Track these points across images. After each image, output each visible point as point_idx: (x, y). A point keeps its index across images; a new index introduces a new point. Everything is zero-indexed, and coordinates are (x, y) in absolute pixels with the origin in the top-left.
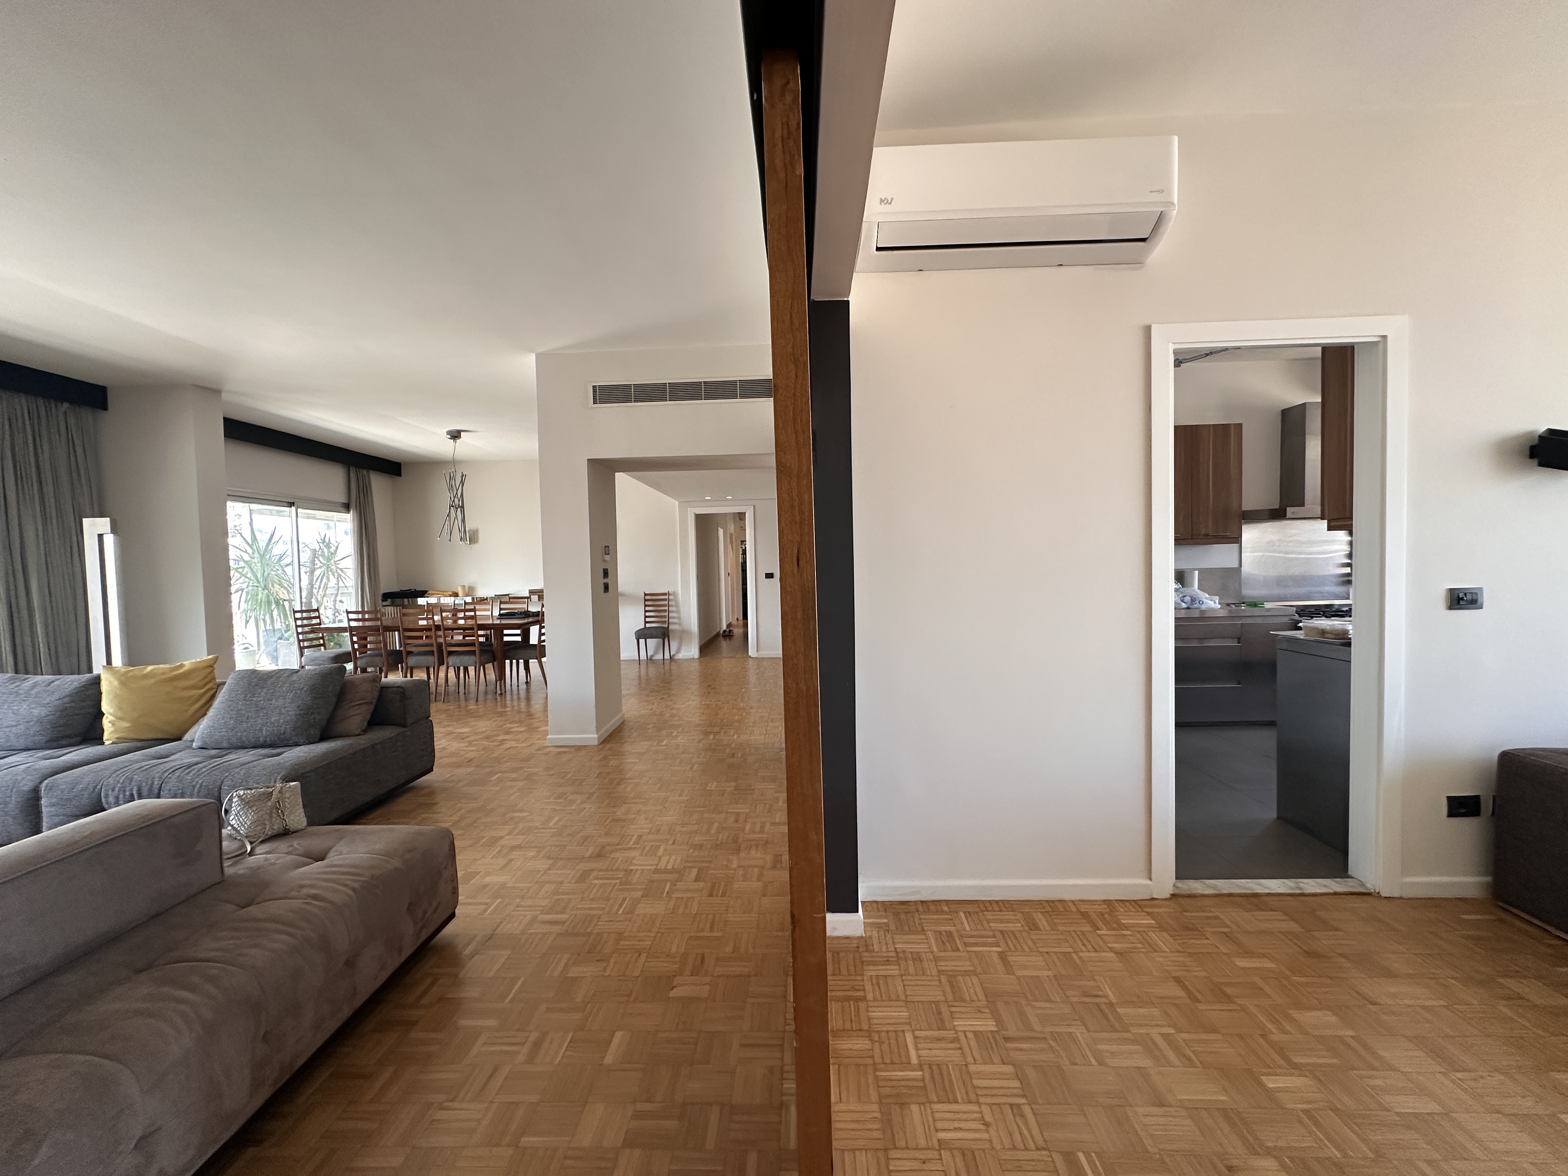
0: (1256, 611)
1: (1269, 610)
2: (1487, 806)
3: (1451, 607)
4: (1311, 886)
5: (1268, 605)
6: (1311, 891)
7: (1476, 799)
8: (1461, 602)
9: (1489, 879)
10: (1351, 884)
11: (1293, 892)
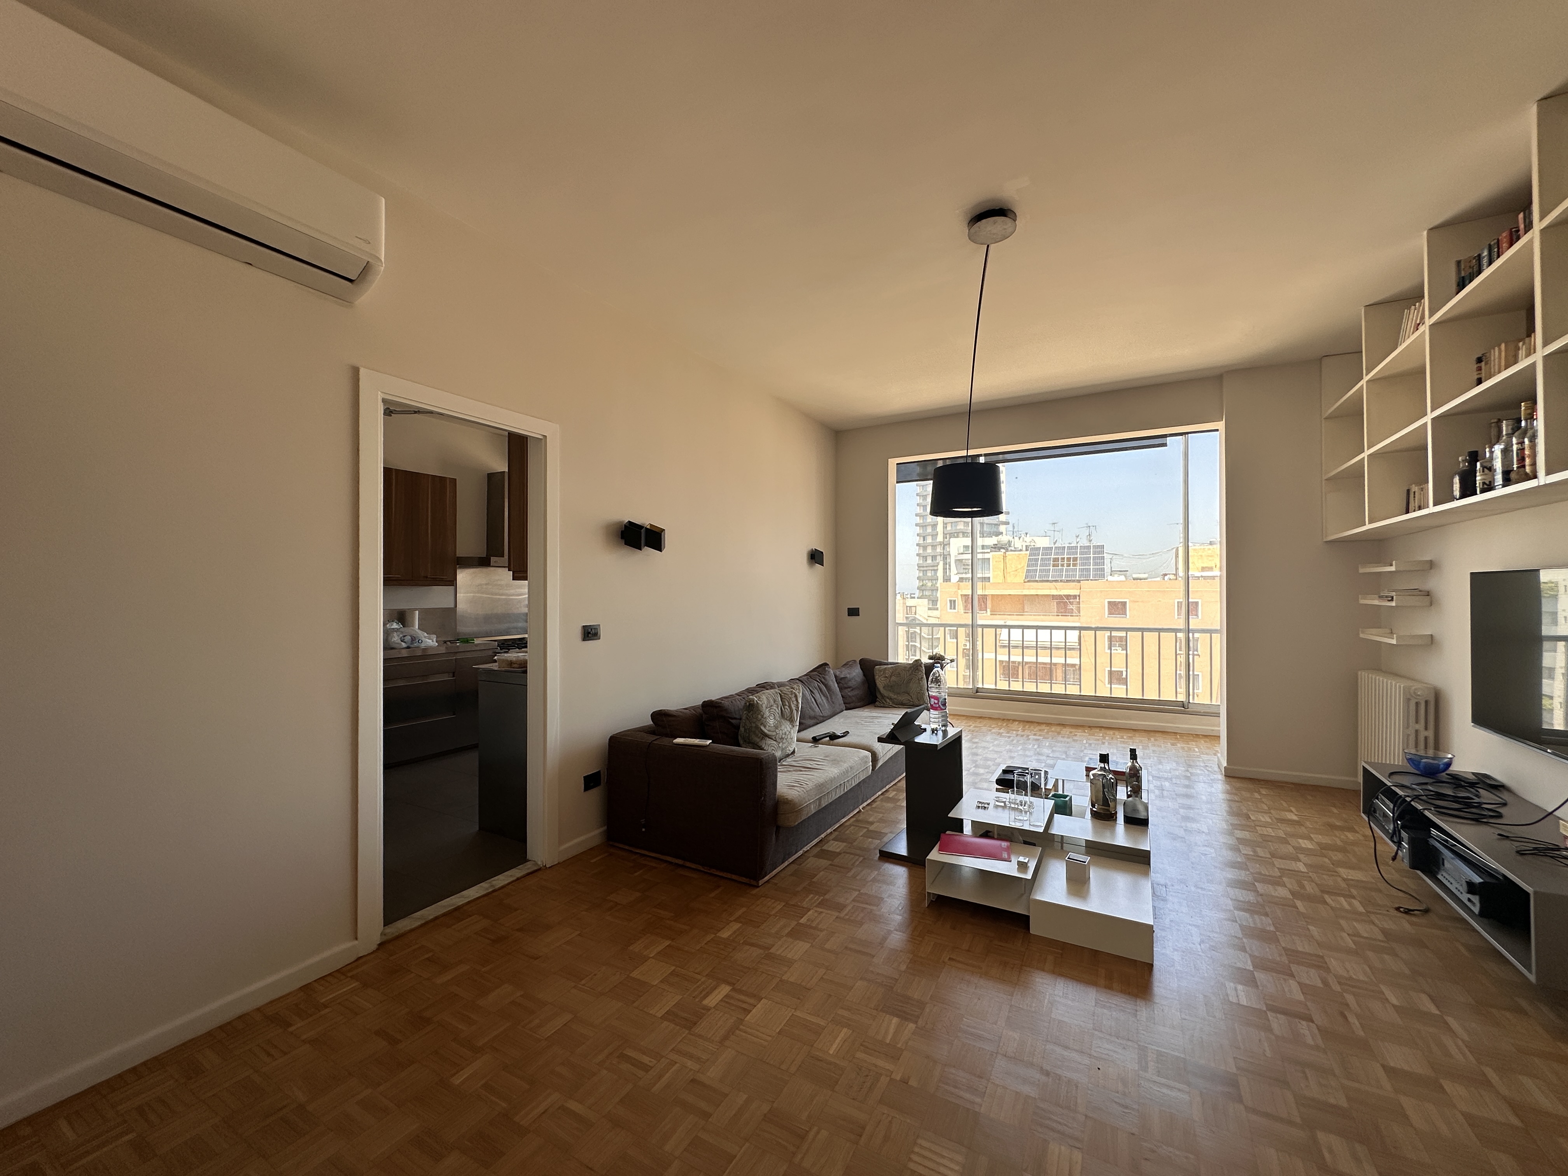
0: (467, 647)
1: (477, 645)
2: (604, 778)
3: (584, 640)
4: (500, 880)
5: (477, 641)
6: (501, 885)
7: (598, 774)
8: (590, 635)
9: (605, 828)
10: (529, 866)
11: (487, 891)
